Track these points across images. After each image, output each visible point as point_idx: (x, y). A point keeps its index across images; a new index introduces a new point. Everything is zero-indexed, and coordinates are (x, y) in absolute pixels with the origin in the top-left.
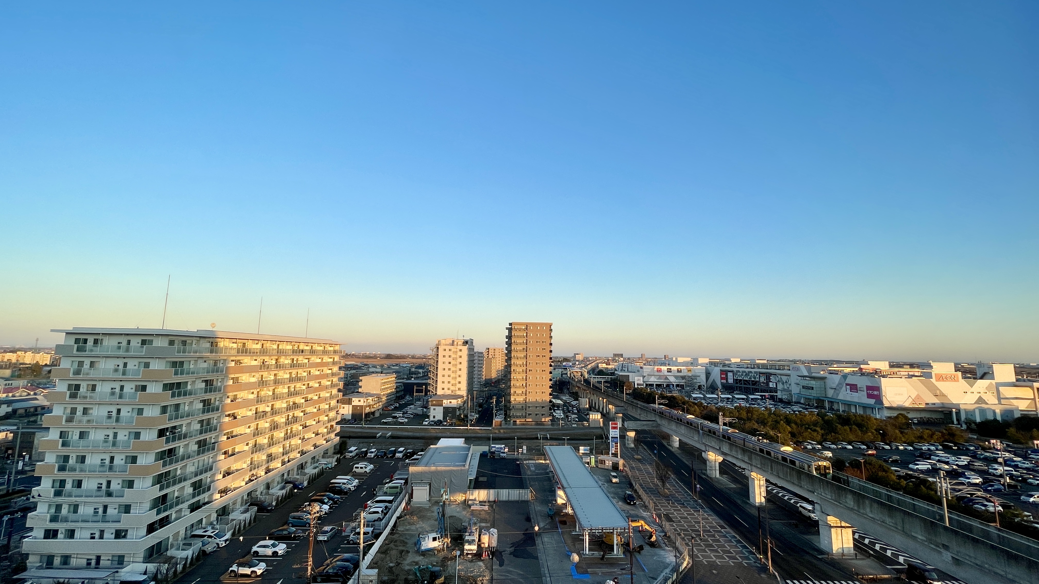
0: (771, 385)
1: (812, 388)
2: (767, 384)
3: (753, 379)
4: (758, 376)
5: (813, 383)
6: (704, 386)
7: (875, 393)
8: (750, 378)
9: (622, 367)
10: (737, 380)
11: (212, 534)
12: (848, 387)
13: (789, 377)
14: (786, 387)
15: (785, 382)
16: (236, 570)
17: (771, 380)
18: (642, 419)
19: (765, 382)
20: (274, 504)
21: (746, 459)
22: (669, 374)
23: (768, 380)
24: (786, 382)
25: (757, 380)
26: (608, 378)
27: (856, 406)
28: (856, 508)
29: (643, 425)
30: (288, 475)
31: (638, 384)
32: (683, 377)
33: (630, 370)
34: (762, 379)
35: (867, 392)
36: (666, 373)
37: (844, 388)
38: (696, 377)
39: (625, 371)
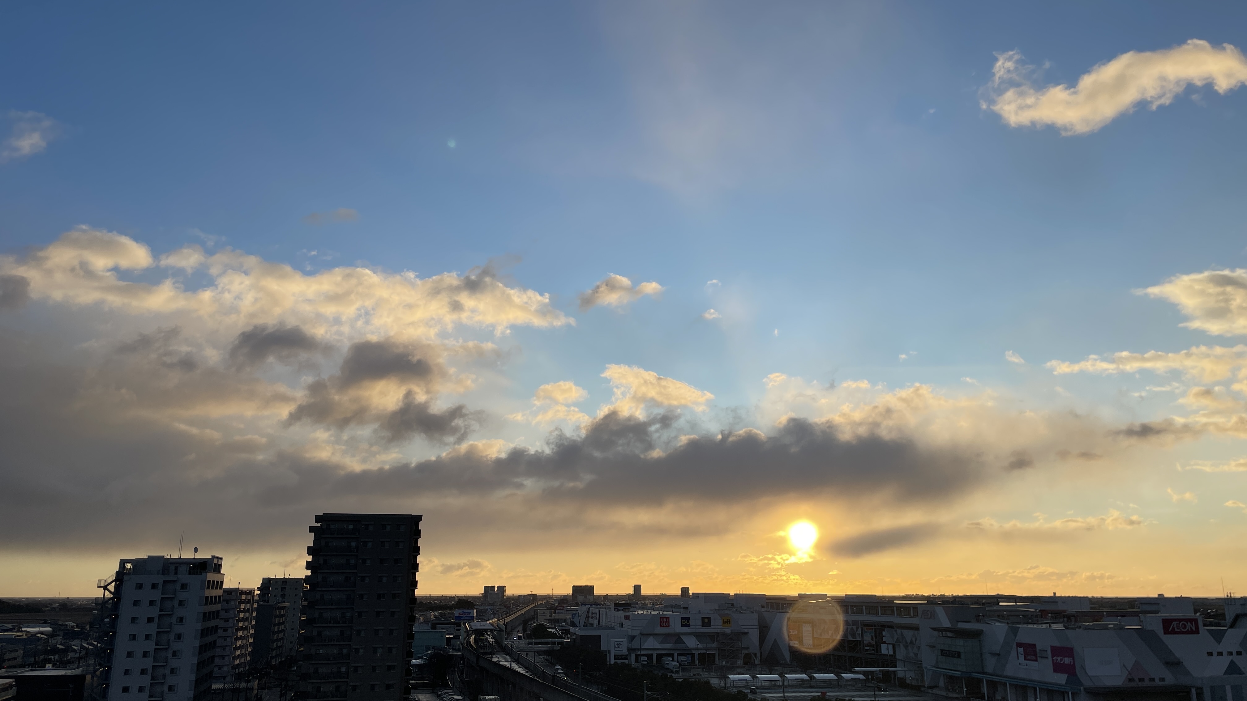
0: (885, 649)
1: (959, 655)
2: (878, 649)
3: (850, 638)
4: (859, 631)
5: (959, 644)
6: (755, 654)
7: (1067, 661)
9: (587, 617)
12: (1021, 650)
13: (916, 632)
14: (912, 655)
15: (909, 641)
17: (884, 639)
19: (873, 642)
22: (686, 630)
23: (879, 640)
24: (912, 642)
25: (859, 639)
26: (554, 643)
27: (1035, 689)
31: (617, 657)
32: (713, 637)
33: (603, 623)
34: (868, 638)
35: (1053, 660)
36: (679, 629)
37: (1014, 653)
38: (739, 635)
39: (592, 625)
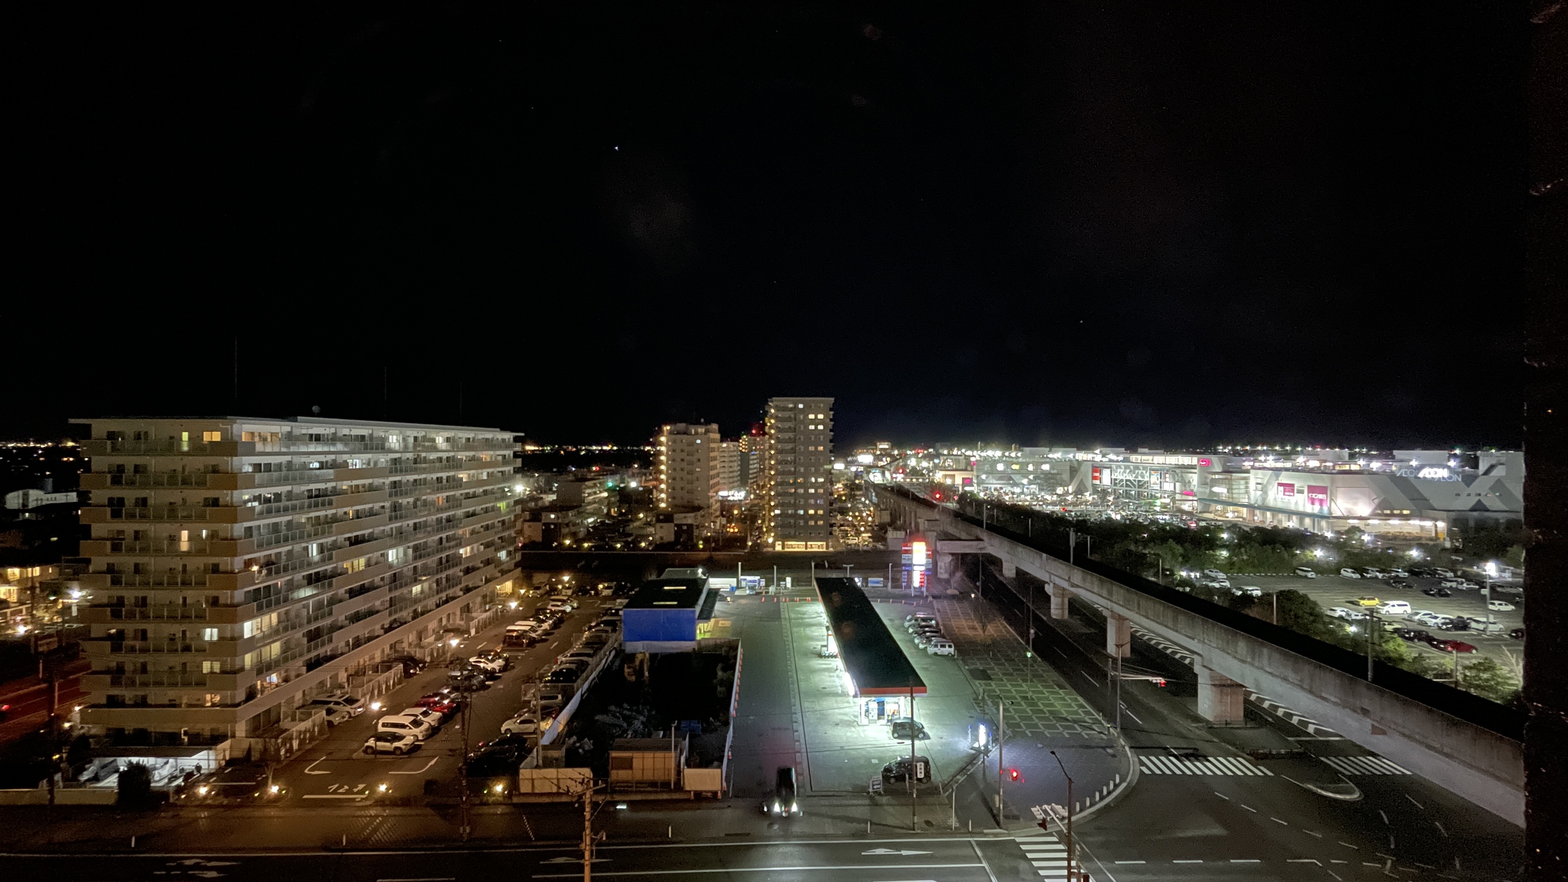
0: (1167, 487)
2: (1161, 486)
3: (1140, 479)
7: (1321, 496)
8: (1136, 477)
10: (1116, 480)
11: (340, 700)
12: (1281, 488)
13: (1194, 475)
15: (1187, 481)
16: (374, 746)
17: (1167, 480)
18: (963, 538)
19: (1158, 482)
20: (428, 659)
21: (1105, 593)
24: (1189, 482)
25: (1146, 479)
27: (1289, 515)
28: (1249, 660)
29: (964, 547)
30: (448, 620)
34: (1154, 479)
35: (1308, 496)
37: (1274, 490)
38: (1055, 476)
